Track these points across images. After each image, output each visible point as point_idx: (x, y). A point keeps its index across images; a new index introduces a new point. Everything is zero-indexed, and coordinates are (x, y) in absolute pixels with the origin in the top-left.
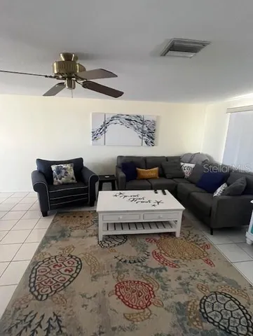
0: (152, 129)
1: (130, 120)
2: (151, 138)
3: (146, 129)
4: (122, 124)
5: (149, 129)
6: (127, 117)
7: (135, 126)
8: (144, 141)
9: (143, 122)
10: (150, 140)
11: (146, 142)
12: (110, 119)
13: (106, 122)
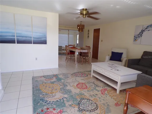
12: (146, 28)
13: (143, 30)
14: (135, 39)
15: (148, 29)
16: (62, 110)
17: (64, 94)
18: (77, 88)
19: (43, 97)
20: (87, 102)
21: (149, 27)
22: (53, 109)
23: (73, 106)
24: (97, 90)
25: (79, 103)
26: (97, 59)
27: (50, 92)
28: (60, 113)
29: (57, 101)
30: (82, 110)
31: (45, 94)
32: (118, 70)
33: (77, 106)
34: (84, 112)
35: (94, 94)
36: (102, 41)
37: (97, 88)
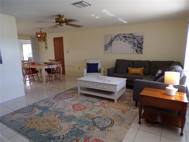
0: (140, 42)
1: (126, 37)
2: (140, 48)
3: (136, 42)
4: (121, 40)
5: (138, 42)
6: (124, 35)
7: (129, 40)
8: (135, 50)
9: (134, 38)
10: (139, 50)
11: (136, 51)
12: (114, 37)
13: (112, 40)
14: (106, 48)
15: (116, 39)
16: (86, 137)
17: (69, 122)
18: (77, 111)
19: (49, 135)
20: (100, 120)
21: (117, 37)
22: (76, 141)
23: (91, 128)
24: (97, 106)
25: (94, 124)
26: (65, 74)
27: (50, 126)
28: (87, 140)
29: (70, 131)
30: (103, 129)
31: (46, 131)
32: (109, 81)
33: (96, 127)
34: (106, 129)
35: (99, 111)
36: (68, 52)
37: (96, 104)
